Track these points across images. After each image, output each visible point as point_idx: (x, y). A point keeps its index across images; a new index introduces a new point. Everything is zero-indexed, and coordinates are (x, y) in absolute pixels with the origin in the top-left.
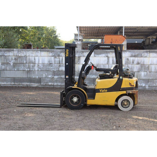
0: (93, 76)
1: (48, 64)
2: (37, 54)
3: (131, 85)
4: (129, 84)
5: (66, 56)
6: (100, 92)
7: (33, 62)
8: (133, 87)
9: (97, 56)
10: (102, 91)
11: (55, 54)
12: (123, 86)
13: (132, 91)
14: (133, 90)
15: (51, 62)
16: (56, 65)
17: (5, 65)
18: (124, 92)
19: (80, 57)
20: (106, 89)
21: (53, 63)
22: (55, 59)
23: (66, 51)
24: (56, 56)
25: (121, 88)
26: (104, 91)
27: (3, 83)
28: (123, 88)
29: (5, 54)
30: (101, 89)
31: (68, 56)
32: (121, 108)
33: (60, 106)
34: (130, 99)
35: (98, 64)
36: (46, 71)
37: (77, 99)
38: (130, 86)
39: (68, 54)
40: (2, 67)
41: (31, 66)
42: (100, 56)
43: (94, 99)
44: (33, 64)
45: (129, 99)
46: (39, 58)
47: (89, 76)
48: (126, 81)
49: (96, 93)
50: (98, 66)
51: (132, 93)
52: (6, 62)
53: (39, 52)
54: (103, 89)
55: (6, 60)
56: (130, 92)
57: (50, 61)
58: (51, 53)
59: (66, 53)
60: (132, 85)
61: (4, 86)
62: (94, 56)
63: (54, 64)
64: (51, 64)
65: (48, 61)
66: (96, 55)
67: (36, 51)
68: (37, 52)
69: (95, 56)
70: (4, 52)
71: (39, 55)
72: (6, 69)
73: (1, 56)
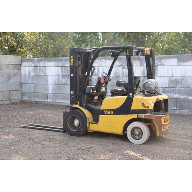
0: (175, 95)
1: (114, 76)
2: (101, 64)
3: (145, 107)
4: (141, 104)
5: (71, 65)
6: (105, 114)
7: (97, 74)
8: (146, 109)
9: (182, 64)
10: (107, 114)
11: (123, 63)
12: (134, 107)
13: (145, 114)
14: (147, 114)
15: (118, 74)
16: (124, 77)
17: (66, 78)
18: (135, 116)
19: (157, 66)
20: (111, 110)
21: (121, 75)
22: (123, 69)
23: (70, 58)
24: (124, 66)
25: (130, 110)
26: (110, 114)
27: (63, 101)
28: (133, 110)
29: (66, 64)
30: (106, 110)
31: (73, 64)
32: (131, 139)
33: (63, 130)
34: (143, 127)
35: (183, 77)
36: (111, 86)
37: (78, 123)
38: (143, 108)
39: (73, 62)
40: (62, 80)
41: (94, 80)
42: (187, 63)
43: (98, 124)
44: (96, 77)
45: (141, 127)
46: (103, 69)
47: (170, 95)
48: (137, 100)
49: (100, 116)
50: (183, 80)
51: (145, 118)
52: (67, 75)
53: (104, 60)
54: (108, 110)
55: (66, 72)
56: (143, 116)
57: (116, 73)
58: (118, 61)
59: (70, 61)
60: (145, 105)
61: (64, 105)
62: (177, 65)
63: (121, 77)
64: (118, 76)
65: (114, 73)
66: (180, 63)
67: (100, 59)
68: (101, 61)
69: (179, 65)
70: (65, 62)
71: (104, 65)
72: (67, 83)
73: (62, 67)
